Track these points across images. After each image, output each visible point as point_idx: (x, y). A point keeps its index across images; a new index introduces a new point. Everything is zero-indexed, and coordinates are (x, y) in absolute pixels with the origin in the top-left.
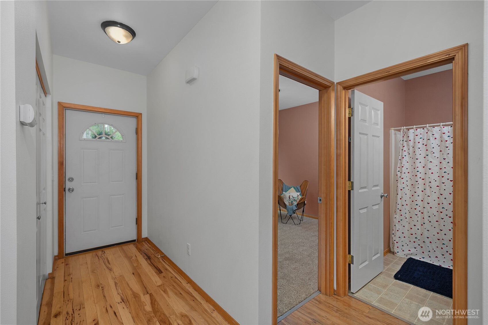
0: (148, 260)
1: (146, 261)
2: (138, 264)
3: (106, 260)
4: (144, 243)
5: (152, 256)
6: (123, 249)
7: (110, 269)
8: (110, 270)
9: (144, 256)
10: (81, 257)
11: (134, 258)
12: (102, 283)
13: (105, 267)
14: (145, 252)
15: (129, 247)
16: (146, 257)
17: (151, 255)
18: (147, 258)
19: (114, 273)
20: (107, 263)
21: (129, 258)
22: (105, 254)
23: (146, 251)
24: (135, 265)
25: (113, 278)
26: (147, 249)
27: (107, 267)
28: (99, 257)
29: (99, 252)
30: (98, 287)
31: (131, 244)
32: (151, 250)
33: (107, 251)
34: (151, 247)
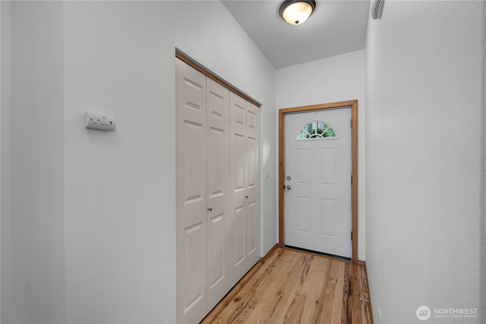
0: (347, 295)
1: (344, 294)
2: (331, 293)
3: (307, 269)
4: (359, 267)
5: (356, 292)
6: (331, 264)
7: (303, 280)
8: (302, 282)
9: (346, 286)
10: (294, 253)
11: (333, 282)
12: (285, 292)
13: (300, 276)
14: (351, 281)
15: (338, 264)
16: (347, 289)
17: (355, 289)
18: (348, 291)
19: (302, 287)
20: (305, 272)
21: (329, 278)
22: (312, 261)
23: (353, 281)
24: (327, 292)
25: (296, 294)
26: (357, 278)
27: (302, 277)
28: (305, 262)
29: (309, 256)
30: (279, 295)
31: (344, 261)
32: (361, 282)
33: (316, 258)
34: (364, 277)
